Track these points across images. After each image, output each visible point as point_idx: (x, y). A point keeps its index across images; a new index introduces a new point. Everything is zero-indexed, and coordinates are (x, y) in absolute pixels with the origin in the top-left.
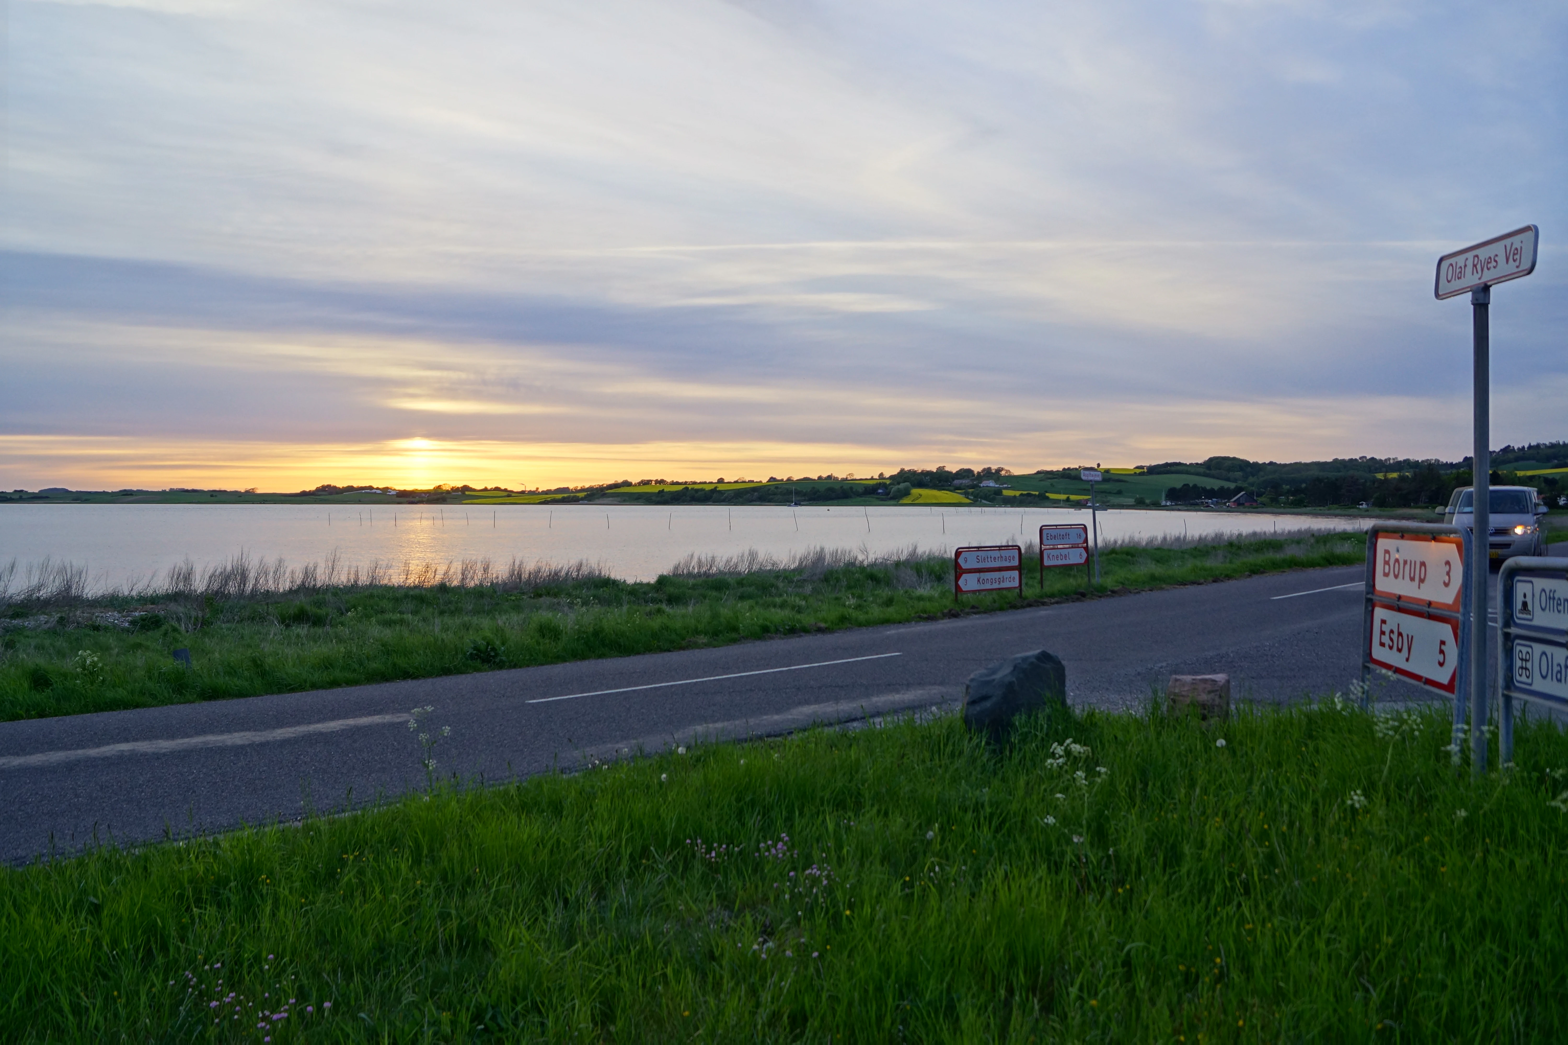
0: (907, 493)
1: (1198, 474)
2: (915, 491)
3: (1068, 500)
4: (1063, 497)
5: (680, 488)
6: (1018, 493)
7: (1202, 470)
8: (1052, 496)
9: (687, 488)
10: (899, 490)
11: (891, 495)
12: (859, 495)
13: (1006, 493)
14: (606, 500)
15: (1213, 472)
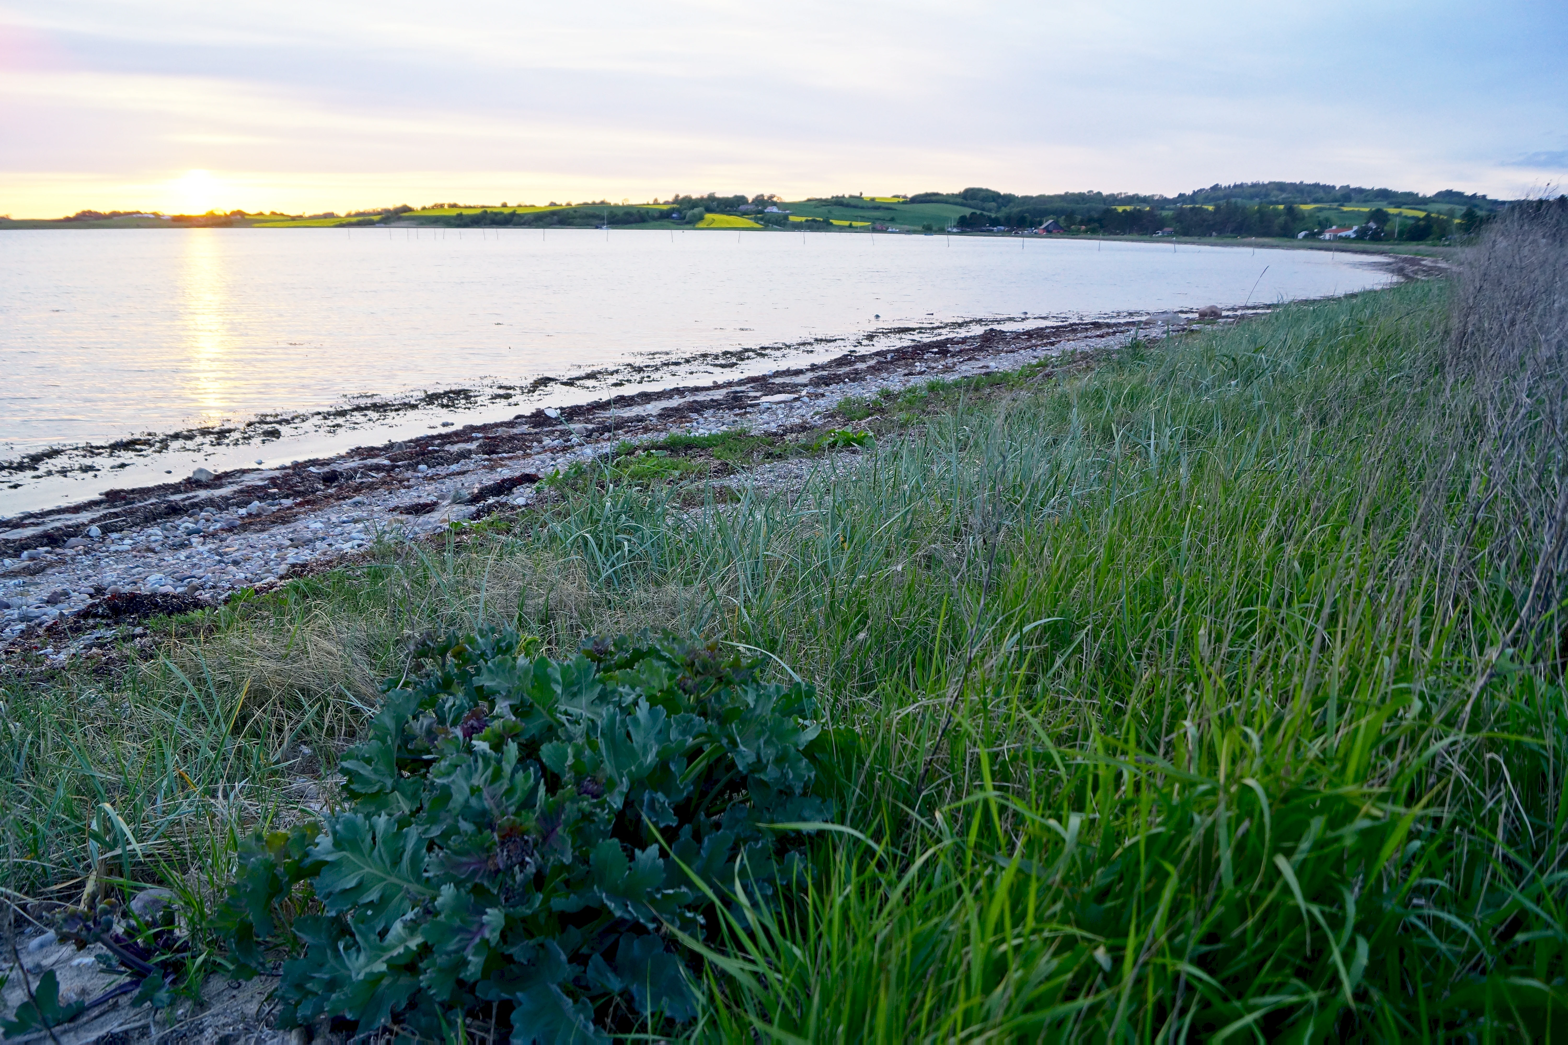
0: (701, 218)
1: (956, 204)
2: (708, 216)
3: (850, 226)
4: (847, 223)
5: (478, 211)
6: (803, 219)
7: (959, 200)
8: (835, 222)
9: (486, 212)
10: (694, 215)
11: (687, 219)
12: (654, 219)
13: (792, 219)
14: (402, 223)
15: (970, 202)
